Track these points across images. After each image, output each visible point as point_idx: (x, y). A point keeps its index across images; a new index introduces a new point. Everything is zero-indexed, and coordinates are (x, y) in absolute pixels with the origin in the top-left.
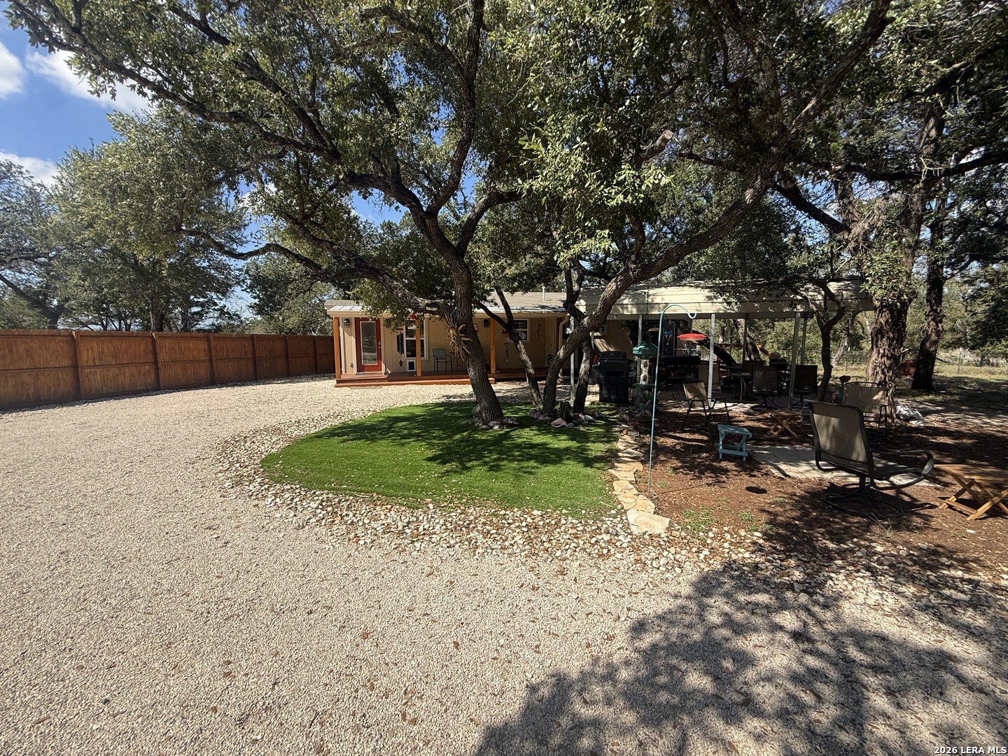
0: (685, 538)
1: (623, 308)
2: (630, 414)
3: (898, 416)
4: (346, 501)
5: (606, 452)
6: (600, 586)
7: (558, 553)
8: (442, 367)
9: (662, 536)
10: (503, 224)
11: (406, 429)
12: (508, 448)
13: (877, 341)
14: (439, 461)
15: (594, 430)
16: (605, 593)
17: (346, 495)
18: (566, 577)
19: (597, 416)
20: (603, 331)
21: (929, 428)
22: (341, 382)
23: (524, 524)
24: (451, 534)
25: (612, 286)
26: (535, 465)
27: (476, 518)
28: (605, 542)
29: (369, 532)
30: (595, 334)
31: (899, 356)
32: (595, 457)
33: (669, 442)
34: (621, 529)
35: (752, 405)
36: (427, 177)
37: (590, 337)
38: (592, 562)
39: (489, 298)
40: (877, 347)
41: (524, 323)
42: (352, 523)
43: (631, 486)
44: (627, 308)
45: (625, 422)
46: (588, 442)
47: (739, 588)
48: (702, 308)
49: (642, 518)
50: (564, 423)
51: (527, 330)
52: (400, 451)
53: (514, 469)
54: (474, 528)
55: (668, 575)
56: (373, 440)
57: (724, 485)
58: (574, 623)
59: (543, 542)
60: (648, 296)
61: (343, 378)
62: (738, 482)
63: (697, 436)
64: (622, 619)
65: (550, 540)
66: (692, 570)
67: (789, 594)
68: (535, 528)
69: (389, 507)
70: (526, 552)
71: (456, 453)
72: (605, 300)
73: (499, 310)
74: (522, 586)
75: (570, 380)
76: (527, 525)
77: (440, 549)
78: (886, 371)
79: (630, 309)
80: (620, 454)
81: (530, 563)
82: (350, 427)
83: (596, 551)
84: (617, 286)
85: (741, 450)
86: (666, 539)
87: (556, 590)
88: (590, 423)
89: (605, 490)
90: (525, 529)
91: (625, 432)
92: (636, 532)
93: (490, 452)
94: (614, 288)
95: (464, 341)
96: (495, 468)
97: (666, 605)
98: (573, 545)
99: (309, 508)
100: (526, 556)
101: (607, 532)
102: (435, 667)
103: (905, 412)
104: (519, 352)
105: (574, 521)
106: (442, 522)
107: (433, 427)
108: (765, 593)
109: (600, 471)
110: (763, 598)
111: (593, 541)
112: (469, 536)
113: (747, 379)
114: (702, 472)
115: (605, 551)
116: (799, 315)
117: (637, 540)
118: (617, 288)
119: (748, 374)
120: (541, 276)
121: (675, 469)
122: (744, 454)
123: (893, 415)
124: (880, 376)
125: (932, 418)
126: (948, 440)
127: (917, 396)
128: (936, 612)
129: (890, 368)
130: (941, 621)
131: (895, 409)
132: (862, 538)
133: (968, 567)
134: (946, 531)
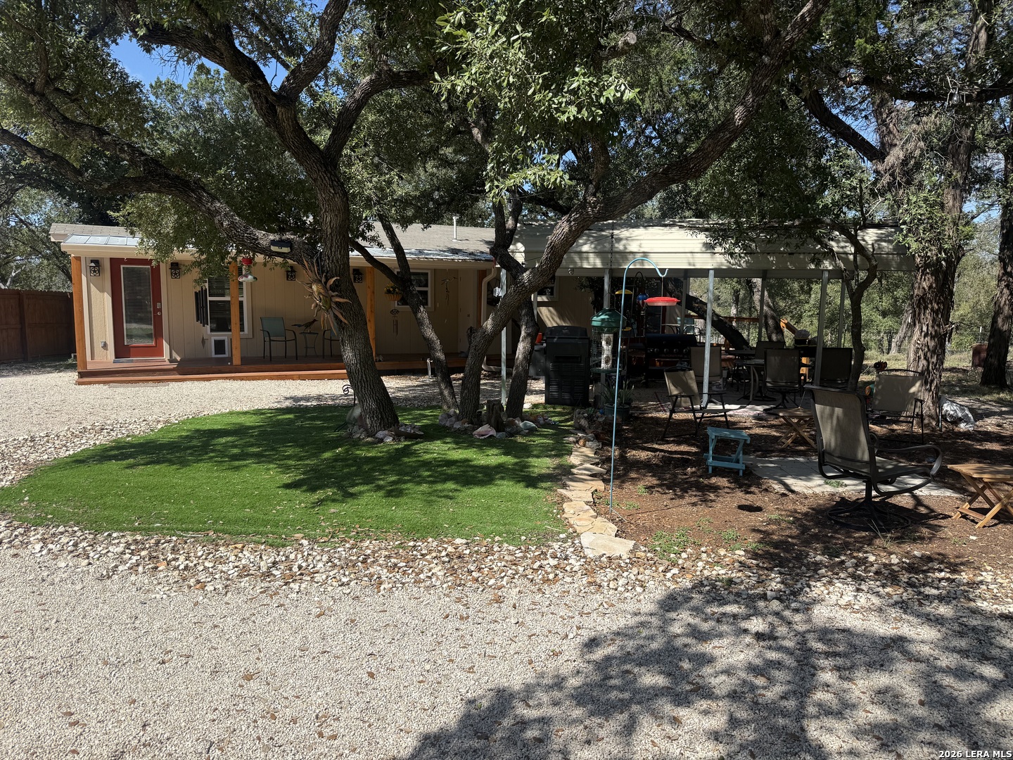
0: (652, 559)
1: (581, 259)
2: (590, 419)
3: (944, 417)
4: (169, 542)
5: (554, 468)
6: (545, 609)
7: (492, 582)
8: (278, 349)
9: (623, 558)
10: (392, 112)
11: (235, 446)
12: (411, 466)
13: (919, 314)
14: (305, 488)
15: (539, 441)
16: (551, 616)
17: (164, 535)
18: (502, 605)
19: (542, 422)
20: (552, 293)
21: (979, 432)
22: (88, 376)
23: (444, 553)
24: (342, 571)
25: (563, 227)
26: (453, 486)
27: (374, 552)
28: (551, 567)
29: (217, 576)
30: (539, 299)
31: (945, 335)
32: (539, 475)
33: (643, 455)
34: (573, 552)
35: (767, 407)
36: (258, 20)
37: (531, 302)
38: (534, 588)
39: (369, 234)
40: (919, 322)
41: (422, 278)
42: (186, 568)
43: (588, 507)
44: (587, 259)
45: (582, 429)
46: (528, 457)
47: (708, 602)
48: (697, 261)
49: (599, 541)
50: (493, 432)
51: (429, 289)
52: (235, 477)
53: (423, 493)
54: (374, 562)
55: (627, 594)
56: (183, 463)
57: (710, 504)
58: (513, 645)
59: (470, 572)
60: (619, 240)
61: (90, 367)
62: (729, 500)
63: (684, 448)
64: (571, 636)
65: (480, 569)
66: (656, 588)
67: (761, 604)
68: (459, 557)
69: (240, 546)
70: (450, 584)
71: (330, 476)
72: (553, 247)
73: (385, 253)
74: (447, 616)
75: (500, 372)
76: (447, 555)
77: (330, 589)
78: (929, 355)
79: (591, 260)
80: (575, 471)
81: (456, 594)
82: (132, 445)
83: (540, 577)
84: (571, 227)
85: (738, 461)
86: (628, 561)
87: (489, 618)
88: (531, 432)
89: (552, 513)
90: (446, 559)
91: (581, 442)
92: (591, 556)
93: (384, 472)
94: (566, 229)
95: (338, 304)
96: (394, 492)
97: (622, 622)
98: (510, 571)
99: (109, 554)
100: (449, 587)
101: (554, 557)
102: (347, 695)
103: (952, 413)
104: (420, 323)
105: (511, 548)
106: (325, 558)
107: (284, 442)
108: (735, 603)
109: (546, 492)
110: (732, 609)
111: (536, 566)
112: (367, 572)
113: (759, 368)
114: (685, 491)
115: (551, 576)
116: (826, 275)
117: (592, 563)
118: (570, 230)
119: (761, 361)
120: (452, 200)
121: (650, 488)
122: (741, 466)
123: (938, 416)
124: (923, 362)
125: (989, 421)
126: (996, 447)
127: (984, 395)
128: (903, 605)
129: (934, 352)
130: (905, 612)
131: (941, 408)
132: (859, 551)
133: (954, 569)
134: (949, 539)
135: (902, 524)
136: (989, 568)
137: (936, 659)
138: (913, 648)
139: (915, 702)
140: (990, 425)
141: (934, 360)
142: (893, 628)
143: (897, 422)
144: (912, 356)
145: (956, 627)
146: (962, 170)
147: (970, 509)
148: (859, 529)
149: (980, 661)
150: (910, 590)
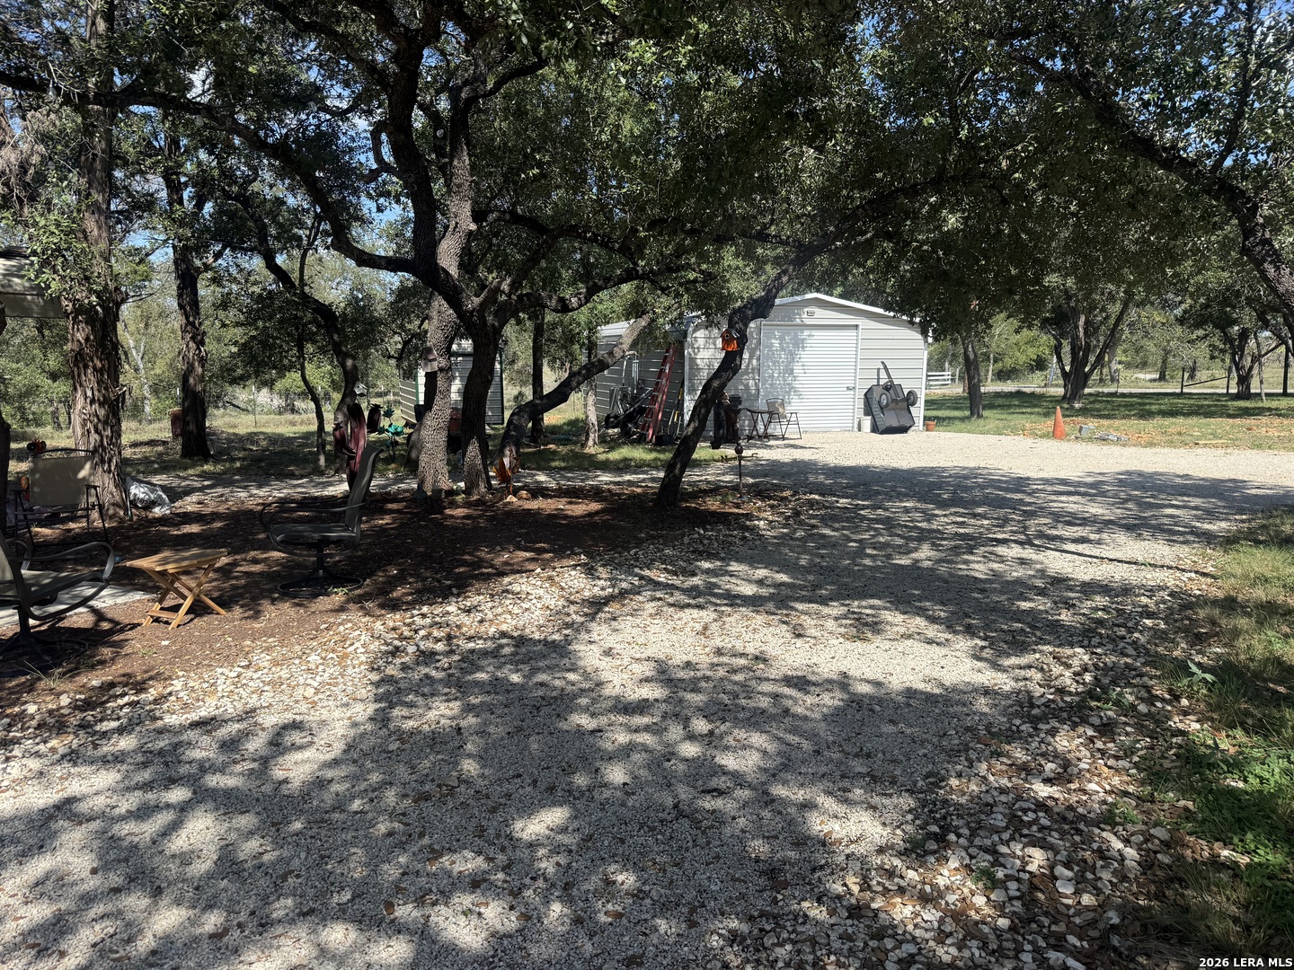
3: (133, 503)
13: (79, 375)
21: (178, 515)
31: (117, 400)
40: (81, 385)
78: (100, 426)
103: (142, 496)
123: (124, 503)
124: (94, 437)
125: (188, 499)
126: (194, 528)
127: (186, 469)
128: (73, 757)
129: (106, 423)
130: (75, 764)
131: (127, 492)
132: (13, 704)
133: (140, 687)
134: (136, 653)
135: (77, 651)
136: (181, 673)
137: (114, 807)
138: (83, 807)
139: (86, 874)
140: (189, 504)
141: (108, 432)
142: (58, 792)
143: (74, 519)
144: (79, 431)
145: (140, 758)
146: (103, 191)
147: (162, 609)
148: (15, 675)
149: (167, 788)
150: (81, 733)
